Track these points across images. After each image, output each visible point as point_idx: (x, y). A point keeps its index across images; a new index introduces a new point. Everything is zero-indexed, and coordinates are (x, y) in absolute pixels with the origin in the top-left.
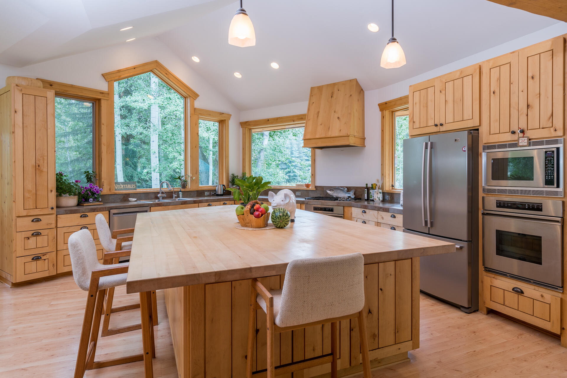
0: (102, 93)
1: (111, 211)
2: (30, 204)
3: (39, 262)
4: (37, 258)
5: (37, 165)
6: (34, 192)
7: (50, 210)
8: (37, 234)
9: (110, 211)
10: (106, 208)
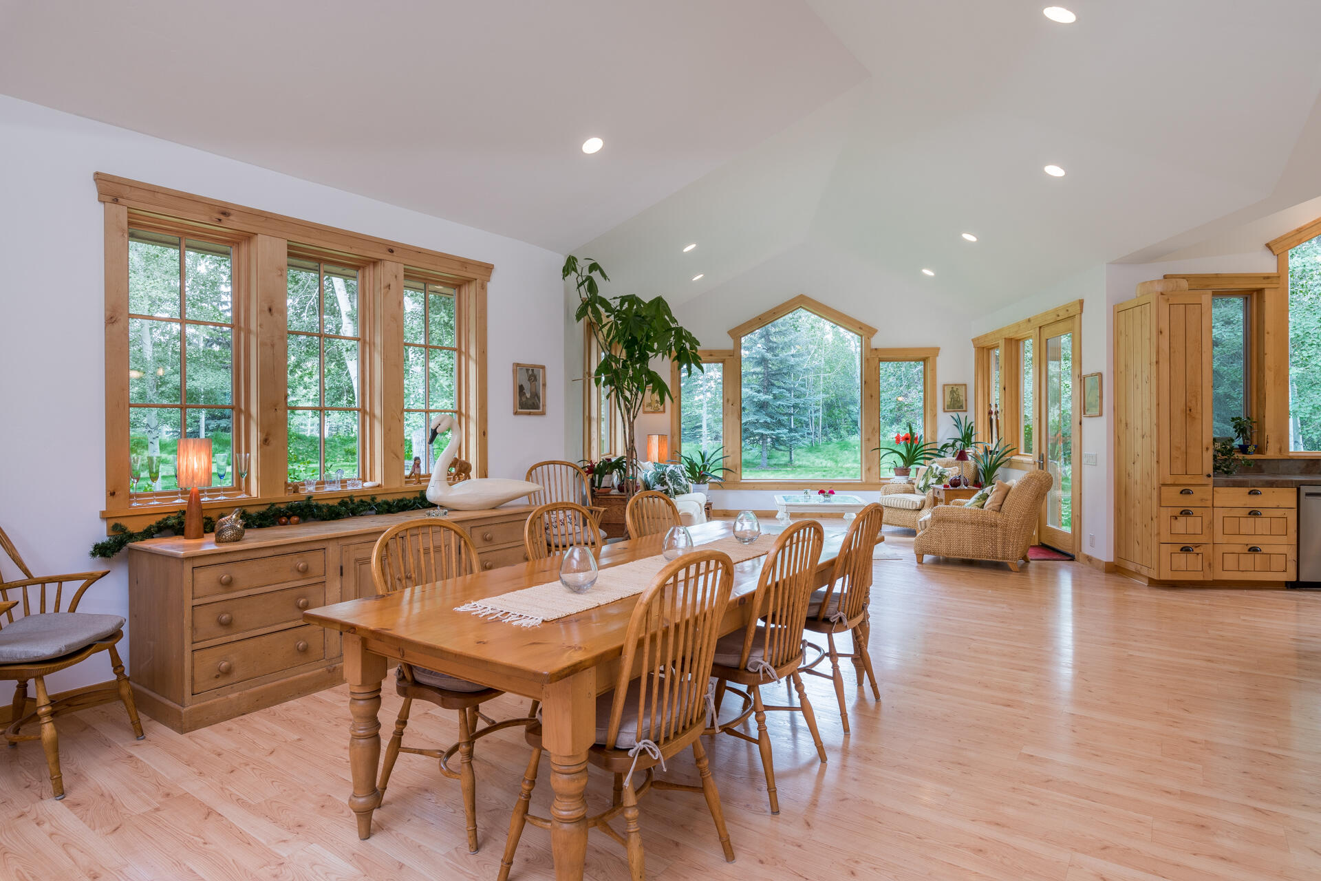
0: (1267, 278)
1: (1302, 488)
2: (1179, 467)
3: (1190, 556)
4: (1186, 549)
5: (1188, 409)
6: (1183, 448)
7: (1205, 477)
8: (1186, 513)
9: (1299, 490)
10: (1292, 481)
